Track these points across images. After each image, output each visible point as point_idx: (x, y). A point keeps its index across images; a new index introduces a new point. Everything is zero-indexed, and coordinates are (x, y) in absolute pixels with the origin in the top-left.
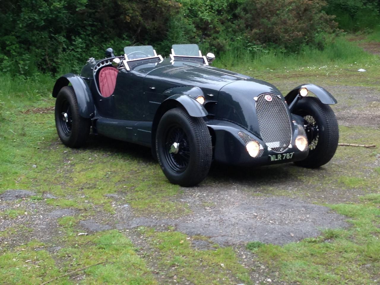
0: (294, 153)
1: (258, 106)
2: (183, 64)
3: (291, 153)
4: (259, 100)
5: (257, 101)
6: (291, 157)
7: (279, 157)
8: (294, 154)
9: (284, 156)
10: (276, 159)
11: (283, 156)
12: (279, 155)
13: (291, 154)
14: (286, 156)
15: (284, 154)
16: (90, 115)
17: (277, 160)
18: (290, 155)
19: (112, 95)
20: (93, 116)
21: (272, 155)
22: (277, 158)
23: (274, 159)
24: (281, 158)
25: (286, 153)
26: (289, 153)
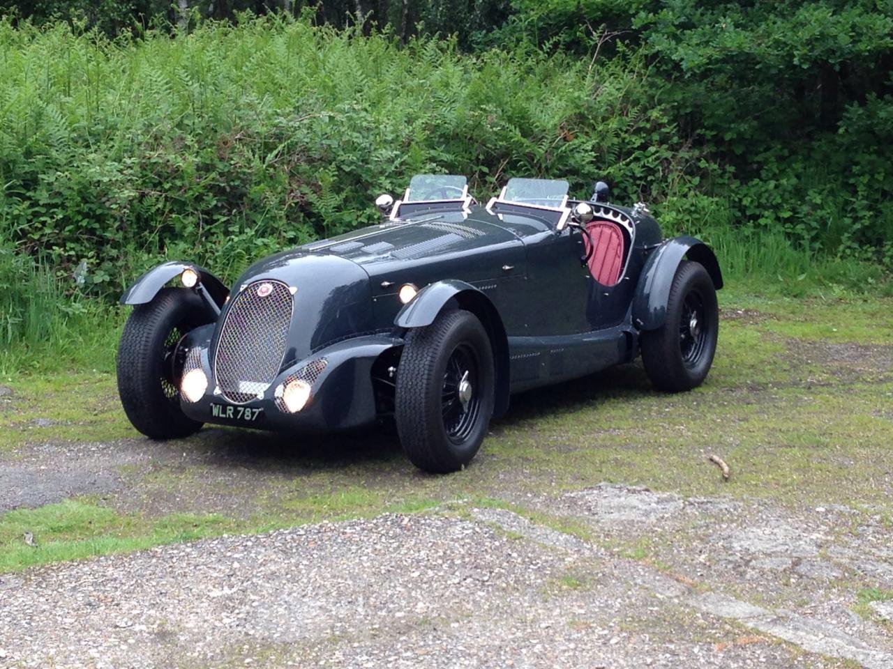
0: (263, 409)
3: (254, 410)
6: (254, 419)
7: (230, 411)
8: (260, 413)
9: (240, 411)
10: (223, 413)
11: (236, 412)
12: (229, 408)
13: (255, 412)
14: (244, 413)
15: (239, 409)
17: (224, 416)
18: (253, 414)
21: (216, 404)
22: (224, 411)
23: (218, 413)
24: (233, 414)
25: (247, 406)
26: (252, 408)
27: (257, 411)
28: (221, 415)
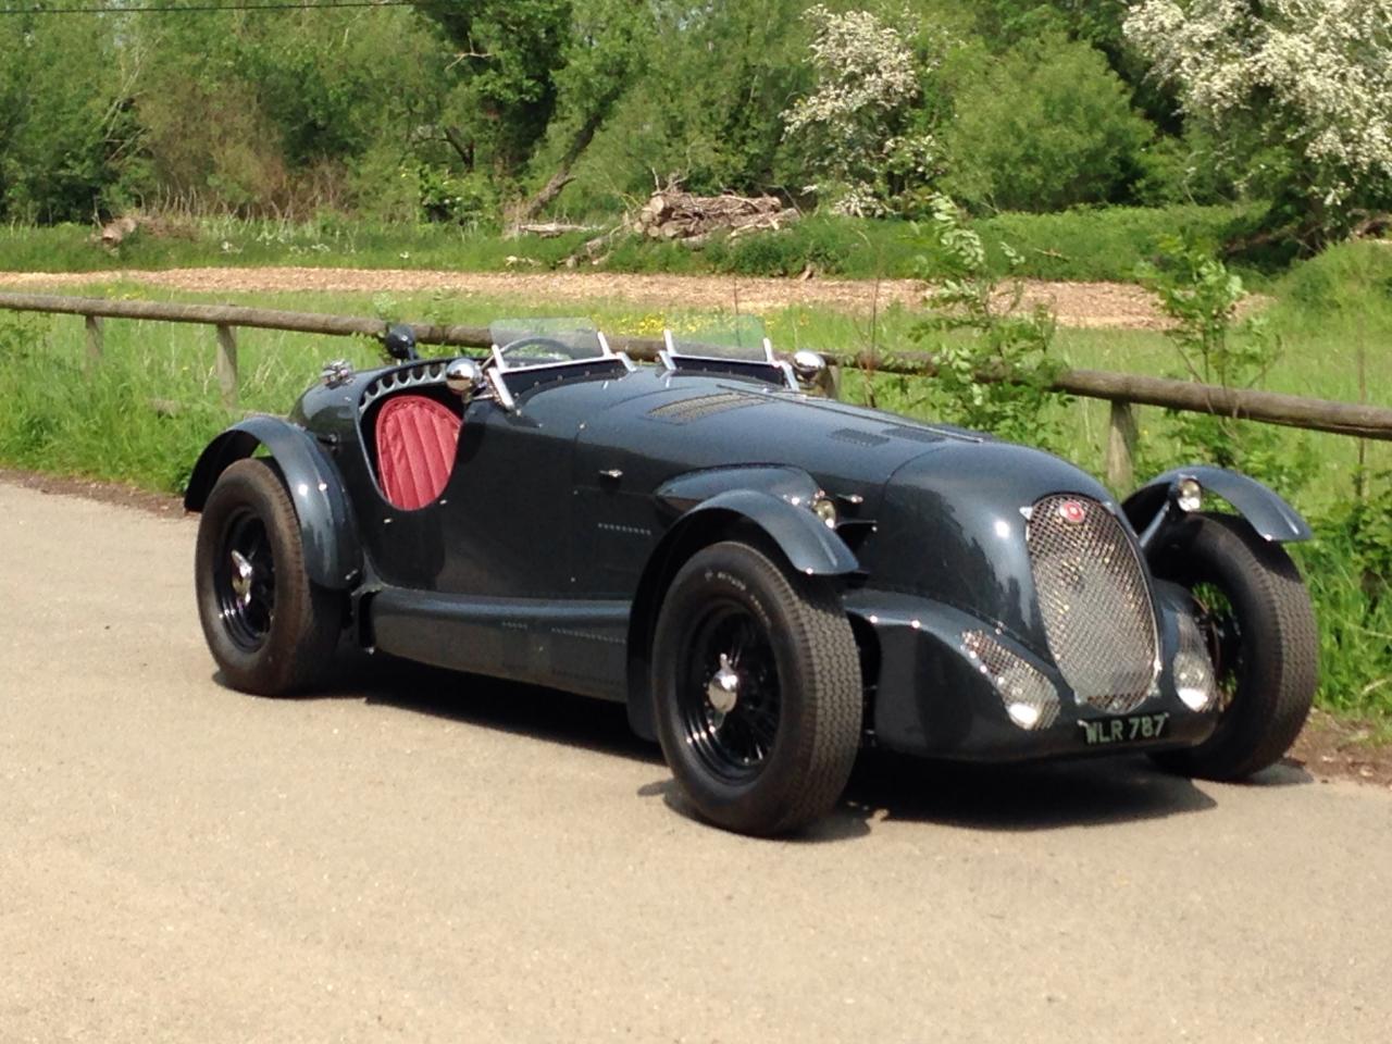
0: (1167, 715)
1: (1036, 539)
2: (720, 386)
3: (1157, 718)
4: (1040, 516)
5: (1032, 522)
6: (1158, 732)
7: (1117, 728)
8: (1166, 721)
9: (1132, 724)
10: (1105, 735)
11: (1127, 728)
12: (1114, 723)
13: (1158, 722)
14: (1141, 724)
15: (1131, 720)
16: (348, 577)
17: (1107, 739)
18: (1155, 725)
19: (440, 499)
20: (358, 581)
21: (1091, 721)
22: (1107, 732)
23: (1098, 734)
24: (1122, 733)
25: (1139, 714)
26: (1151, 715)
27: (1161, 719)
28: (1102, 739)
